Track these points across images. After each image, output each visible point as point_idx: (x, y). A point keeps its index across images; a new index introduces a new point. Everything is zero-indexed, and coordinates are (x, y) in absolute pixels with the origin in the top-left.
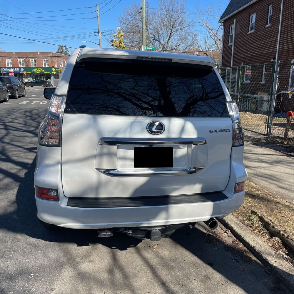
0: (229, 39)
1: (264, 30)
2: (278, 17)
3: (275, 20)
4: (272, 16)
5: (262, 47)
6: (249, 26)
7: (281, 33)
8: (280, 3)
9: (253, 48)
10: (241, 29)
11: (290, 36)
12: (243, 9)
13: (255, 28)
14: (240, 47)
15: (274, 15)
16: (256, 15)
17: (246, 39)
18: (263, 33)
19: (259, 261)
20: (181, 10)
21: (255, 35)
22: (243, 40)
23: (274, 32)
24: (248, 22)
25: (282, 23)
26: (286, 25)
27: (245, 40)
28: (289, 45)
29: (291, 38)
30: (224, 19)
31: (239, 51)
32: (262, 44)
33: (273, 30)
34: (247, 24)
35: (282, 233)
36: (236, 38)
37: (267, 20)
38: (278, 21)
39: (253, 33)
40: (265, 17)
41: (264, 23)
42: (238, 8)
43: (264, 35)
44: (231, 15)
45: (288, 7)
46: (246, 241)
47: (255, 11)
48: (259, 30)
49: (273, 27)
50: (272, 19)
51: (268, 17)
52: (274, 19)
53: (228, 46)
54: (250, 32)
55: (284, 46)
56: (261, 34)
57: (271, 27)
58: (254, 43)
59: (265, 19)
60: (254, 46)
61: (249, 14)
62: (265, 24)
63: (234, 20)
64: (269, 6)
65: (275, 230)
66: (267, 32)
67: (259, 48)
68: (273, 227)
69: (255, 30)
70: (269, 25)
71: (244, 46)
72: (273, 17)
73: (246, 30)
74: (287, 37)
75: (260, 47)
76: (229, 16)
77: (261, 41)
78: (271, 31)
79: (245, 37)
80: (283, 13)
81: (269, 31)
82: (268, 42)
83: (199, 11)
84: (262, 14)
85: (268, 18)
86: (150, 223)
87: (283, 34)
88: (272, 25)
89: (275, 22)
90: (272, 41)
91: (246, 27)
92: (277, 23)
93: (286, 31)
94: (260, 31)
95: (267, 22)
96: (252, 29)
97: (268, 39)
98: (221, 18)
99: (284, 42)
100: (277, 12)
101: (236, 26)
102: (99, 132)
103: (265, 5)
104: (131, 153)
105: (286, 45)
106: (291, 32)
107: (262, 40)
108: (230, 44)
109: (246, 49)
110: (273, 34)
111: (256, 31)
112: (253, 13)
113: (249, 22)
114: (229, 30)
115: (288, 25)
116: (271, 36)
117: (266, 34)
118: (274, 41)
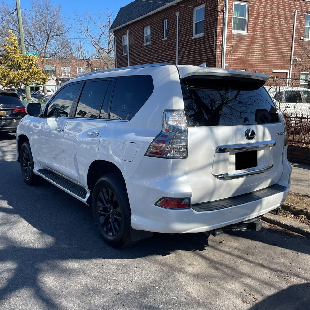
0: (122, 49)
1: (160, 43)
2: (174, 32)
3: (171, 35)
4: (168, 30)
5: (160, 59)
6: (144, 38)
7: (178, 47)
8: (175, 19)
9: (151, 59)
10: (136, 41)
11: (188, 50)
12: (136, 21)
13: (151, 41)
14: (136, 58)
15: (170, 30)
16: (151, 28)
17: (142, 51)
18: (160, 46)
19: (300, 235)
20: (57, 14)
21: (152, 47)
22: (139, 51)
23: (171, 45)
24: (142, 34)
25: (179, 38)
26: (183, 40)
27: (140, 51)
28: (187, 58)
29: (189, 52)
30: (116, 29)
31: (136, 62)
32: (160, 56)
33: (170, 44)
34: (142, 36)
35: (305, 210)
36: (131, 49)
37: (163, 34)
38: (174, 35)
39: (149, 45)
40: (161, 31)
41: (160, 36)
42: (130, 19)
43: (161, 47)
44: (124, 25)
45: (183, 23)
46: (281, 223)
47: (149, 24)
48: (156, 42)
49: (170, 40)
50: (168, 34)
51: (163, 30)
52: (170, 33)
53: (123, 57)
54: (146, 44)
55: (183, 59)
56: (158, 47)
57: (168, 41)
58: (152, 54)
59: (161, 33)
60: (152, 57)
61: (142, 26)
62: (161, 38)
63: (127, 31)
64: (163, 21)
65: (297, 210)
66: (164, 45)
67: (157, 60)
68: (294, 208)
69: (151, 42)
70: (165, 39)
71: (141, 57)
72: (169, 32)
73: (141, 42)
74: (185, 51)
75: (159, 59)
76: (121, 26)
77: (158, 53)
78: (168, 44)
79: (140, 48)
80: (179, 29)
81: (166, 45)
82: (166, 55)
83: (79, 17)
84: (156, 28)
85: (163, 32)
86: (250, 217)
87: (181, 48)
88: (169, 39)
89: (171, 36)
90: (170, 54)
91: (141, 39)
92: (173, 38)
93: (184, 46)
94: (157, 44)
95: (163, 36)
96: (147, 41)
97: (166, 51)
98: (111, 28)
99: (183, 55)
100: (173, 27)
101: (129, 37)
102: (216, 142)
103: (160, 20)
104: (233, 158)
105: (185, 59)
106: (188, 47)
107: (160, 53)
108: (124, 55)
109: (143, 60)
110: (170, 47)
111: (153, 43)
112: (148, 25)
113: (144, 34)
114: (122, 40)
115: (185, 40)
116: (169, 49)
117: (163, 47)
118: (172, 53)
